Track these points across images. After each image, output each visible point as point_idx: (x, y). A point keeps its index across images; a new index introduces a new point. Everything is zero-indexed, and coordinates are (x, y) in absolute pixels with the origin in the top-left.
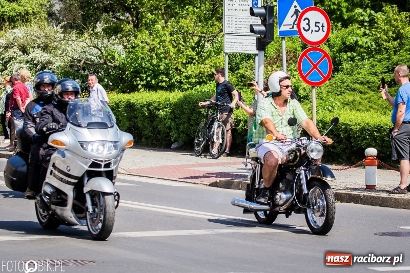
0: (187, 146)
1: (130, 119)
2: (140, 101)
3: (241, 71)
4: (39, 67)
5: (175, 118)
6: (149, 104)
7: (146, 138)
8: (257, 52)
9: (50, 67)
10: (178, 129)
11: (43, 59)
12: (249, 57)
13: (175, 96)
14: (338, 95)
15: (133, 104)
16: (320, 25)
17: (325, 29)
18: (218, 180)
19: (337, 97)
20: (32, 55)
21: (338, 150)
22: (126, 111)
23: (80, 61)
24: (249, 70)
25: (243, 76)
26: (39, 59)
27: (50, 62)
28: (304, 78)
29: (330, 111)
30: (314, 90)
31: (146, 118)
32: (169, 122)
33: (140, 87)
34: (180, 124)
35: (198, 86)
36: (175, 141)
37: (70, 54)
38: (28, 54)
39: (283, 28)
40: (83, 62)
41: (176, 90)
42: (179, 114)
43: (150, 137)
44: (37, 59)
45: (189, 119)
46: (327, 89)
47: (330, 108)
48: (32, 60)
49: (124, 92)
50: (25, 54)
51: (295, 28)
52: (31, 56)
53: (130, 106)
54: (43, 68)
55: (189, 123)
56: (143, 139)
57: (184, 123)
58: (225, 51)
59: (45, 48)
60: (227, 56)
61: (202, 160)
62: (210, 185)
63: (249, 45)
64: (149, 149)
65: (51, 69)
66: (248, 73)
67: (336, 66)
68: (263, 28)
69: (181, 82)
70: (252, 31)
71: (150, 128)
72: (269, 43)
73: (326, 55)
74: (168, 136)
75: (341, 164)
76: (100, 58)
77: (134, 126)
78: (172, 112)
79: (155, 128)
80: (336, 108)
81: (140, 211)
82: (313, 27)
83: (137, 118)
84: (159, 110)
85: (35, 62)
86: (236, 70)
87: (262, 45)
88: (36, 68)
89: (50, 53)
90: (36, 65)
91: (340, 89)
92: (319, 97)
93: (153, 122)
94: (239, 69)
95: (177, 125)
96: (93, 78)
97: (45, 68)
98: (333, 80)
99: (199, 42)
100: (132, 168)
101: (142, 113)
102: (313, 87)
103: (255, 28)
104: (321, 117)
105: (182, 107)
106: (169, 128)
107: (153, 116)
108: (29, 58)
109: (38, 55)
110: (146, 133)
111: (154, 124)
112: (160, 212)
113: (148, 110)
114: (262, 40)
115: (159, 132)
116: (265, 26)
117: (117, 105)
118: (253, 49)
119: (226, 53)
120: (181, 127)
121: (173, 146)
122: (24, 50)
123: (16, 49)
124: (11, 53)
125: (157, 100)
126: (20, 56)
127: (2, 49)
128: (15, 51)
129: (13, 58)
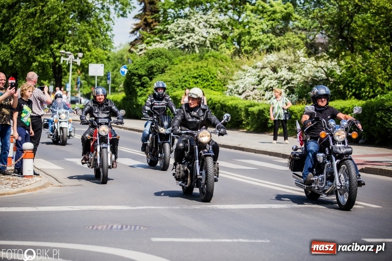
4: (284, 83)
9: (293, 82)
20: (280, 74)
23: (308, 78)
26: (285, 76)
27: (292, 79)
38: (277, 73)
40: (310, 78)
44: (283, 77)
48: (280, 78)
50: (275, 73)
54: (288, 83)
59: (290, 69)
65: (293, 84)
85: (282, 79)
88: (282, 83)
89: (294, 72)
90: (283, 81)
97: (289, 83)
108: (277, 76)
109: (284, 73)
121: (360, 141)
122: (274, 70)
123: (268, 69)
124: (264, 72)
125: (348, 106)
126: (271, 74)
127: (259, 69)
128: (268, 71)
129: (266, 76)
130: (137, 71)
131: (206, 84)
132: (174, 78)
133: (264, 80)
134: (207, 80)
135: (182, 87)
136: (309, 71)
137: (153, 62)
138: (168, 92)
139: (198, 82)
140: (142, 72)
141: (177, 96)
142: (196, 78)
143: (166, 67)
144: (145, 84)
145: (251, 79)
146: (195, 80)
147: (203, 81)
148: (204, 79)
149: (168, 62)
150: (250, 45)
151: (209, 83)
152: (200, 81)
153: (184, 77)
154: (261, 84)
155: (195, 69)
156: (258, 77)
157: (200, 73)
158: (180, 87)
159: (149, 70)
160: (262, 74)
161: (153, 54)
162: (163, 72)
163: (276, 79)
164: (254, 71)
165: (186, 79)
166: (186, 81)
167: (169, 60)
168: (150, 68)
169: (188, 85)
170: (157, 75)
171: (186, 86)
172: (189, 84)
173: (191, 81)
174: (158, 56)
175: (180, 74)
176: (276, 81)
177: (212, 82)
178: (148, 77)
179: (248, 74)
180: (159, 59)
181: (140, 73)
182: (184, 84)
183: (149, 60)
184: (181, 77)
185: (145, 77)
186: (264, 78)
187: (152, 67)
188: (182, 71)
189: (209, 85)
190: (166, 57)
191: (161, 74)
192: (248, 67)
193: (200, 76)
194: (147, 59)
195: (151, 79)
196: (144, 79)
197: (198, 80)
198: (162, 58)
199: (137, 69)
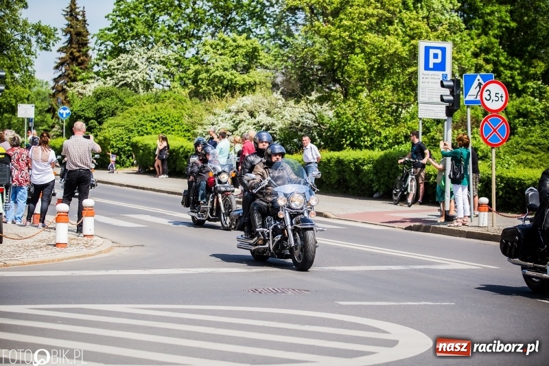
0: (387, 196)
1: (339, 172)
2: (347, 158)
3: (432, 134)
4: (264, 128)
5: (376, 173)
6: (356, 161)
7: (352, 189)
8: (446, 118)
9: (273, 128)
10: (379, 181)
11: (268, 122)
12: (438, 122)
13: (377, 154)
14: (514, 154)
15: (342, 160)
16: (499, 96)
17: (504, 99)
18: (412, 224)
19: (513, 156)
21: (513, 201)
22: (336, 166)
23: (298, 124)
24: (438, 133)
25: (433, 138)
26: (265, 122)
27: (273, 125)
28: (485, 140)
29: (507, 168)
30: (494, 150)
31: (353, 172)
32: (372, 176)
33: (345, 146)
34: (381, 177)
35: (396, 146)
36: (377, 191)
37: (289, 117)
38: (255, 118)
39: (468, 98)
40: (300, 125)
41: (377, 149)
42: (380, 169)
43: (355, 188)
44: (262, 122)
45: (388, 173)
46: (505, 149)
47: (506, 165)
48: (258, 123)
49: (334, 150)
50: (253, 118)
51: (479, 98)
52: (257, 119)
53: (339, 162)
55: (388, 176)
56: (350, 190)
57: (384, 176)
58: (419, 117)
59: (268, 113)
60: (421, 122)
61: (398, 207)
62: (406, 229)
63: (440, 112)
64: (356, 198)
65: (274, 130)
66: (438, 136)
67: (513, 131)
68: (451, 98)
69: (380, 142)
70: (442, 100)
71: (356, 181)
72: (456, 110)
73: (504, 121)
74: (371, 187)
75: (515, 212)
76: (314, 122)
77: (342, 179)
78: (374, 167)
79: (360, 180)
80: (512, 165)
81: (347, 250)
82: (493, 97)
83: (345, 172)
84: (363, 166)
85: (261, 124)
86: (428, 133)
87: (450, 112)
89: (272, 117)
90: (262, 126)
91: (515, 150)
92: (498, 156)
93: (358, 175)
94: (430, 132)
95: (379, 178)
96: (306, 139)
97: (269, 130)
98: (509, 143)
99: (397, 108)
100: (341, 213)
101: (350, 168)
102: (493, 148)
103: (444, 98)
104: (499, 173)
105: (383, 163)
106: (372, 180)
107: (358, 170)
108: (255, 121)
109: (263, 118)
110: (352, 184)
111: (359, 177)
112: (363, 251)
113: (355, 165)
114: (451, 108)
115: (363, 184)
116: (453, 96)
117: (329, 161)
118: (443, 116)
119: (420, 119)
120: (382, 180)
121: (375, 195)
122: (252, 115)
123: (246, 113)
124: (241, 116)
125: (362, 157)
126: (248, 119)
127: (233, 114)
128: (245, 115)
129: (242, 121)
130: (83, 113)
131: (165, 129)
132: (128, 122)
133: (240, 125)
134: (167, 124)
135: (139, 132)
136: (291, 116)
137: (101, 103)
138: (122, 138)
139: (156, 127)
140: (90, 114)
141: (137, 142)
142: (154, 122)
143: (117, 109)
144: (93, 128)
145: (225, 124)
146: (153, 124)
147: (162, 125)
148: (164, 124)
149: (119, 103)
150: (208, 85)
151: (169, 128)
152: (158, 126)
153: (140, 120)
154: (237, 130)
155: (153, 111)
156: (234, 122)
157: (159, 116)
158: (135, 132)
159: (97, 113)
160: (237, 119)
161: (102, 94)
162: (113, 114)
163: (255, 124)
164: (228, 116)
165: (142, 122)
166: (143, 125)
167: (120, 100)
168: (98, 110)
169: (144, 130)
170: (107, 118)
171: (142, 131)
172: (146, 129)
173: (149, 125)
174: (107, 96)
175: (135, 117)
176: (255, 126)
177: (172, 127)
178: (96, 120)
179: (220, 119)
180: (108, 99)
181: (87, 115)
182: (140, 128)
183: (98, 101)
184: (136, 121)
185: (92, 121)
186: (239, 123)
187: (101, 108)
188: (137, 113)
189: (168, 130)
190: (118, 97)
191: (112, 116)
192: (220, 111)
193: (158, 119)
194: (94, 99)
195: (100, 123)
196: (92, 123)
197: (156, 124)
198: (112, 99)
199: (83, 111)
